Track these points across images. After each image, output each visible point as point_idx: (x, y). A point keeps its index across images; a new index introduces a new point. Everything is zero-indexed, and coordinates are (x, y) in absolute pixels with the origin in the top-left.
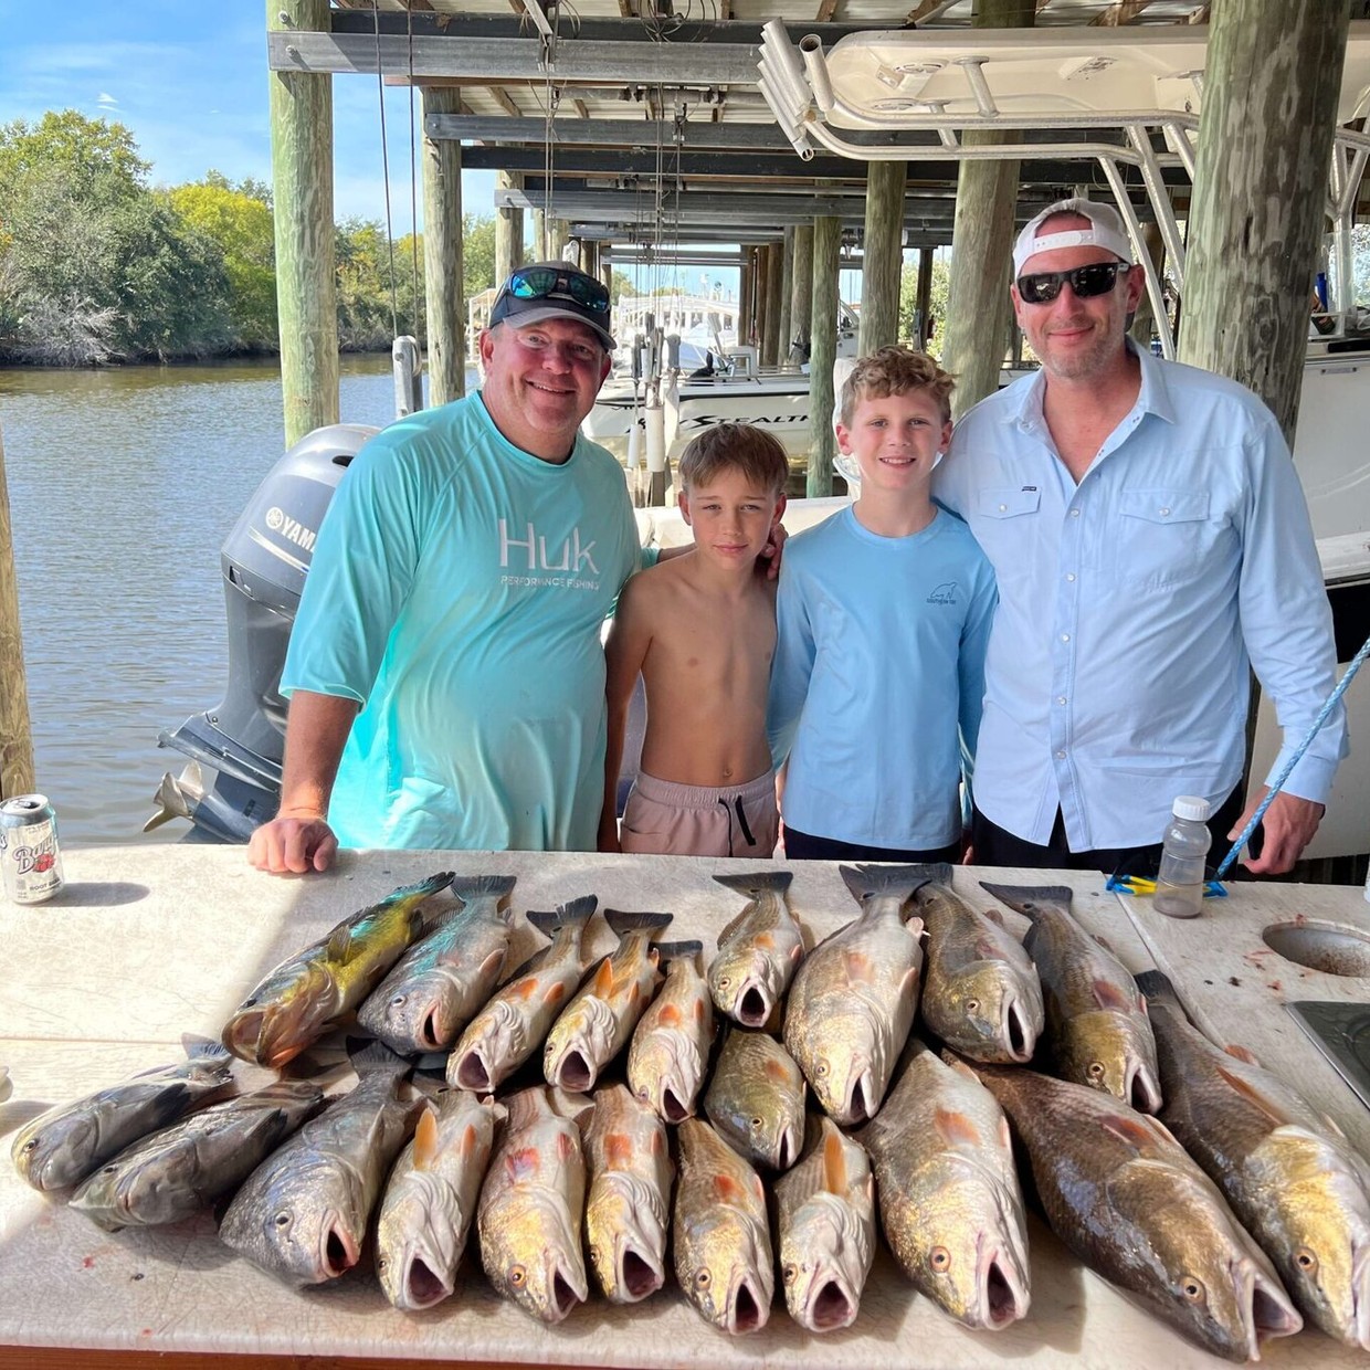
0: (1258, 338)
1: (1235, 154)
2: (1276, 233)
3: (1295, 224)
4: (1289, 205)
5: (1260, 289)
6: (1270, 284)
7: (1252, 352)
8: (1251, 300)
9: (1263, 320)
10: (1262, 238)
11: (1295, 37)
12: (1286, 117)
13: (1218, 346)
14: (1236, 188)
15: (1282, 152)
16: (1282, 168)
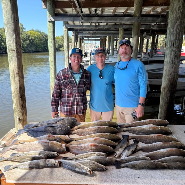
0: (175, 57)
1: (172, 35)
2: (177, 44)
3: (179, 43)
4: (178, 41)
5: (175, 51)
6: (176, 50)
7: (174, 58)
8: (174, 52)
9: (176, 55)
10: (175, 45)
11: (179, 21)
12: (178, 31)
13: (170, 58)
14: (172, 39)
15: (178, 35)
16: (178, 37)
